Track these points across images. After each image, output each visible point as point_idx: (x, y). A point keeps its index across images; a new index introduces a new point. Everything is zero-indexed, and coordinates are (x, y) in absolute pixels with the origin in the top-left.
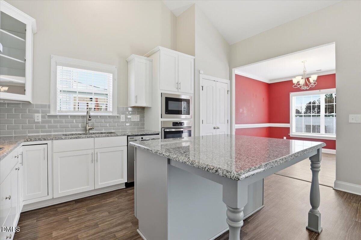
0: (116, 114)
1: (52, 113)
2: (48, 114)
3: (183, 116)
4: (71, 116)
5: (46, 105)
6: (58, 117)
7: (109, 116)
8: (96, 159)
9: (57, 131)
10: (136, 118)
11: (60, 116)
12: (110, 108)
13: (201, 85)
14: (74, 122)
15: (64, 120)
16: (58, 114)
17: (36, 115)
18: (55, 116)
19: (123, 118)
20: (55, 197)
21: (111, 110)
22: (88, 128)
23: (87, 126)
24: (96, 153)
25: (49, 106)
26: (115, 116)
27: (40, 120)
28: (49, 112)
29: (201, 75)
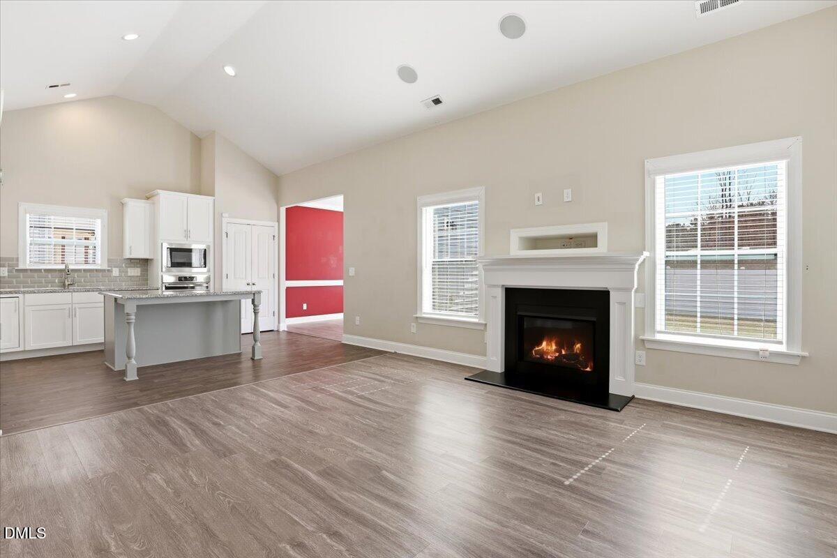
0: (105, 267)
1: (21, 267)
2: (16, 268)
3: (194, 270)
4: (45, 270)
5: (13, 258)
6: (29, 271)
7: (96, 270)
8: (74, 314)
9: (28, 287)
10: (135, 272)
11: (31, 270)
12: (99, 260)
13: (224, 231)
14: (50, 276)
15: (36, 275)
16: (28, 267)
17: (4, 268)
18: (25, 270)
19: (116, 272)
20: (26, 349)
21: (99, 262)
22: (67, 283)
23: (66, 282)
24: (74, 308)
25: (17, 259)
26: (105, 270)
27: (6, 274)
28: (17, 266)
29: (223, 219)
